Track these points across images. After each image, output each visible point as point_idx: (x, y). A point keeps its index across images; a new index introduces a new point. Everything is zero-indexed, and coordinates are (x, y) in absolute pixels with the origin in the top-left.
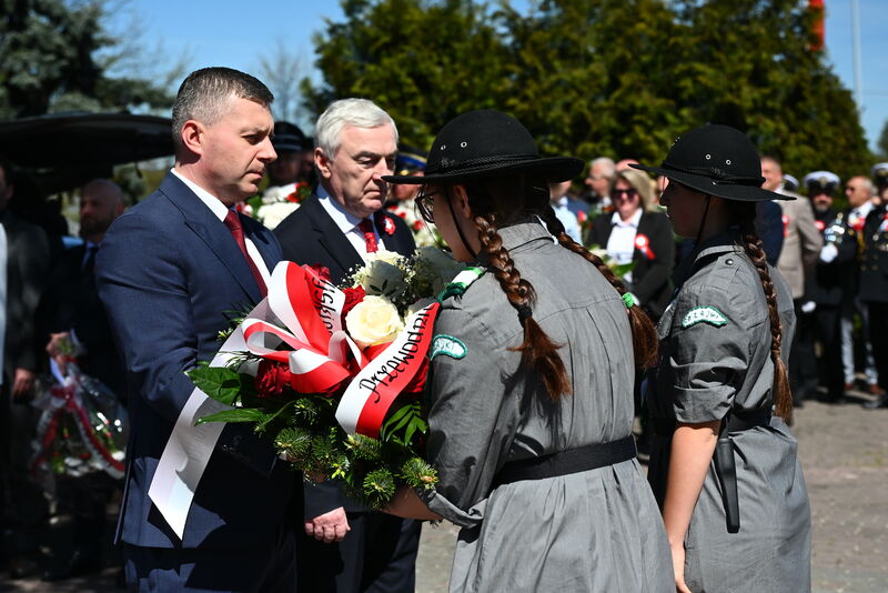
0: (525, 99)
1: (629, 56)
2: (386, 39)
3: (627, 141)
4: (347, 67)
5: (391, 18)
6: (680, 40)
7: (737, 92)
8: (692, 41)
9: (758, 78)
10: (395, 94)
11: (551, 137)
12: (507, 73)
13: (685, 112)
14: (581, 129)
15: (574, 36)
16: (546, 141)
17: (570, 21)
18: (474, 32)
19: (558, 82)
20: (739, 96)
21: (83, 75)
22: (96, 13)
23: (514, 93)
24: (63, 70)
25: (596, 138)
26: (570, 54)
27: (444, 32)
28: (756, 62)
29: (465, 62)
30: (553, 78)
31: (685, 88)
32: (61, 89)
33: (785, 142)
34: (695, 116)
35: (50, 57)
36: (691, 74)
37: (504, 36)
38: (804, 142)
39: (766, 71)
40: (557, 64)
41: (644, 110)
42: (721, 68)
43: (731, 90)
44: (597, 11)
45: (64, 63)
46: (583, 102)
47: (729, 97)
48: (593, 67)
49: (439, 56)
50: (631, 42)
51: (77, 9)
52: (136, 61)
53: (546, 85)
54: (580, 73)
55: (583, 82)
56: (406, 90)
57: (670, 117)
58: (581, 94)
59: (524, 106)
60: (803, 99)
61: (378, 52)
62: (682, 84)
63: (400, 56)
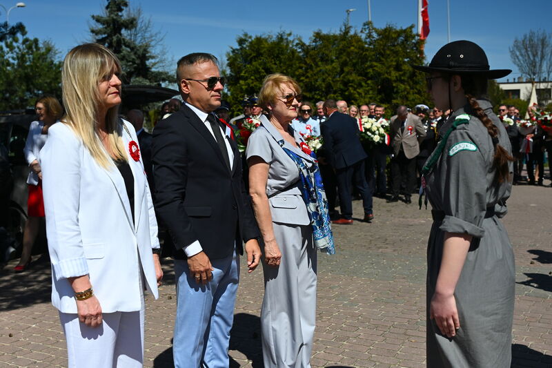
0: (307, 77)
1: (348, 60)
2: (254, 54)
3: (347, 93)
4: (239, 66)
5: (256, 46)
6: (367, 53)
7: (389, 73)
8: (372, 53)
9: (398, 68)
10: (258, 76)
11: (317, 92)
12: (301, 68)
13: (369, 82)
14: (329, 89)
15: (327, 52)
16: (315, 94)
17: (325, 46)
18: (289, 51)
19: (320, 71)
21: (143, 70)
22: (148, 46)
23: (303, 75)
24: (135, 68)
25: (335, 92)
26: (325, 60)
27: (277, 52)
28: (397, 61)
29: (285, 63)
30: (318, 69)
31: (370, 72)
32: (135, 76)
33: (408, 93)
34: (373, 83)
35: (131, 63)
36: (372, 66)
37: (300, 52)
38: (416, 93)
39: (401, 65)
40: (320, 63)
41: (353, 81)
42: (383, 64)
43: (387, 73)
44: (336, 42)
45: (136, 65)
46: (330, 78)
47: (386, 75)
48: (334, 64)
49: (275, 61)
50: (349, 54)
51: (141, 44)
52: (164, 64)
53: (316, 71)
54: (329, 67)
55: (330, 70)
56: (262, 74)
57: (363, 84)
58: (329, 75)
59: (307, 80)
60: (416, 76)
61: (251, 60)
62: (369, 71)
63: (260, 61)
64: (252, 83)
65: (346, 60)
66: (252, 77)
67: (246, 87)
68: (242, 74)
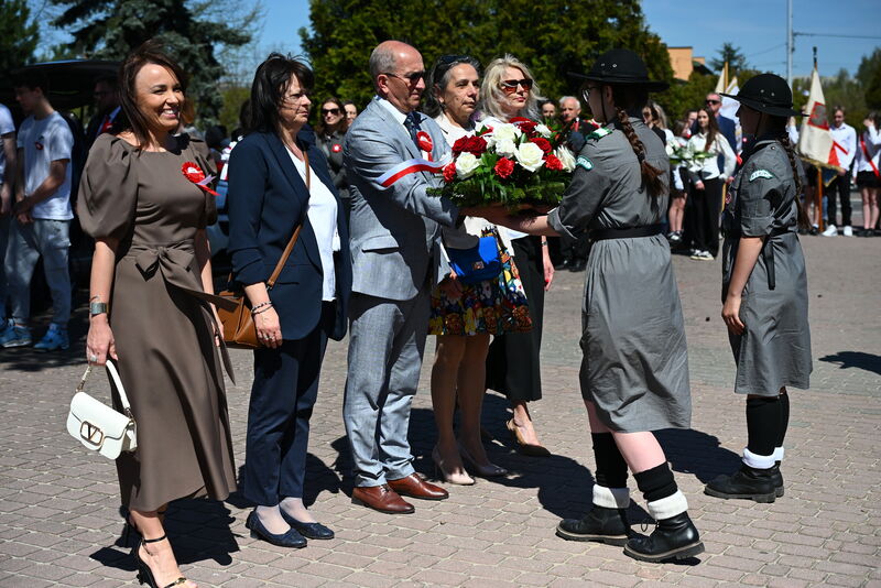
0: (440, 46)
1: (510, 18)
4: (329, 20)
6: (541, 7)
7: (575, 44)
8: (549, 7)
10: (360, 41)
12: (431, 29)
13: (544, 58)
20: (576, 47)
24: (162, 15)
26: (478, 18)
28: (590, 23)
29: (408, 20)
31: (544, 41)
32: (162, 29)
34: (550, 60)
35: (153, 6)
36: (548, 30)
39: (597, 30)
40: (464, 22)
43: (571, 44)
46: (478, 49)
47: (569, 48)
48: (486, 26)
49: (392, 15)
50: (512, 8)
53: (453, 38)
54: (478, 29)
55: (478, 35)
56: (368, 37)
57: (534, 61)
59: (439, 51)
61: (351, 10)
62: (542, 38)
63: (366, 14)
64: (350, 53)
65: (506, 18)
66: (350, 43)
67: (339, 60)
68: (334, 36)
